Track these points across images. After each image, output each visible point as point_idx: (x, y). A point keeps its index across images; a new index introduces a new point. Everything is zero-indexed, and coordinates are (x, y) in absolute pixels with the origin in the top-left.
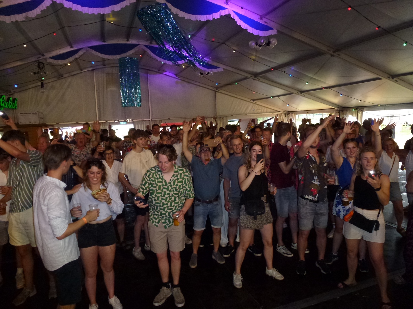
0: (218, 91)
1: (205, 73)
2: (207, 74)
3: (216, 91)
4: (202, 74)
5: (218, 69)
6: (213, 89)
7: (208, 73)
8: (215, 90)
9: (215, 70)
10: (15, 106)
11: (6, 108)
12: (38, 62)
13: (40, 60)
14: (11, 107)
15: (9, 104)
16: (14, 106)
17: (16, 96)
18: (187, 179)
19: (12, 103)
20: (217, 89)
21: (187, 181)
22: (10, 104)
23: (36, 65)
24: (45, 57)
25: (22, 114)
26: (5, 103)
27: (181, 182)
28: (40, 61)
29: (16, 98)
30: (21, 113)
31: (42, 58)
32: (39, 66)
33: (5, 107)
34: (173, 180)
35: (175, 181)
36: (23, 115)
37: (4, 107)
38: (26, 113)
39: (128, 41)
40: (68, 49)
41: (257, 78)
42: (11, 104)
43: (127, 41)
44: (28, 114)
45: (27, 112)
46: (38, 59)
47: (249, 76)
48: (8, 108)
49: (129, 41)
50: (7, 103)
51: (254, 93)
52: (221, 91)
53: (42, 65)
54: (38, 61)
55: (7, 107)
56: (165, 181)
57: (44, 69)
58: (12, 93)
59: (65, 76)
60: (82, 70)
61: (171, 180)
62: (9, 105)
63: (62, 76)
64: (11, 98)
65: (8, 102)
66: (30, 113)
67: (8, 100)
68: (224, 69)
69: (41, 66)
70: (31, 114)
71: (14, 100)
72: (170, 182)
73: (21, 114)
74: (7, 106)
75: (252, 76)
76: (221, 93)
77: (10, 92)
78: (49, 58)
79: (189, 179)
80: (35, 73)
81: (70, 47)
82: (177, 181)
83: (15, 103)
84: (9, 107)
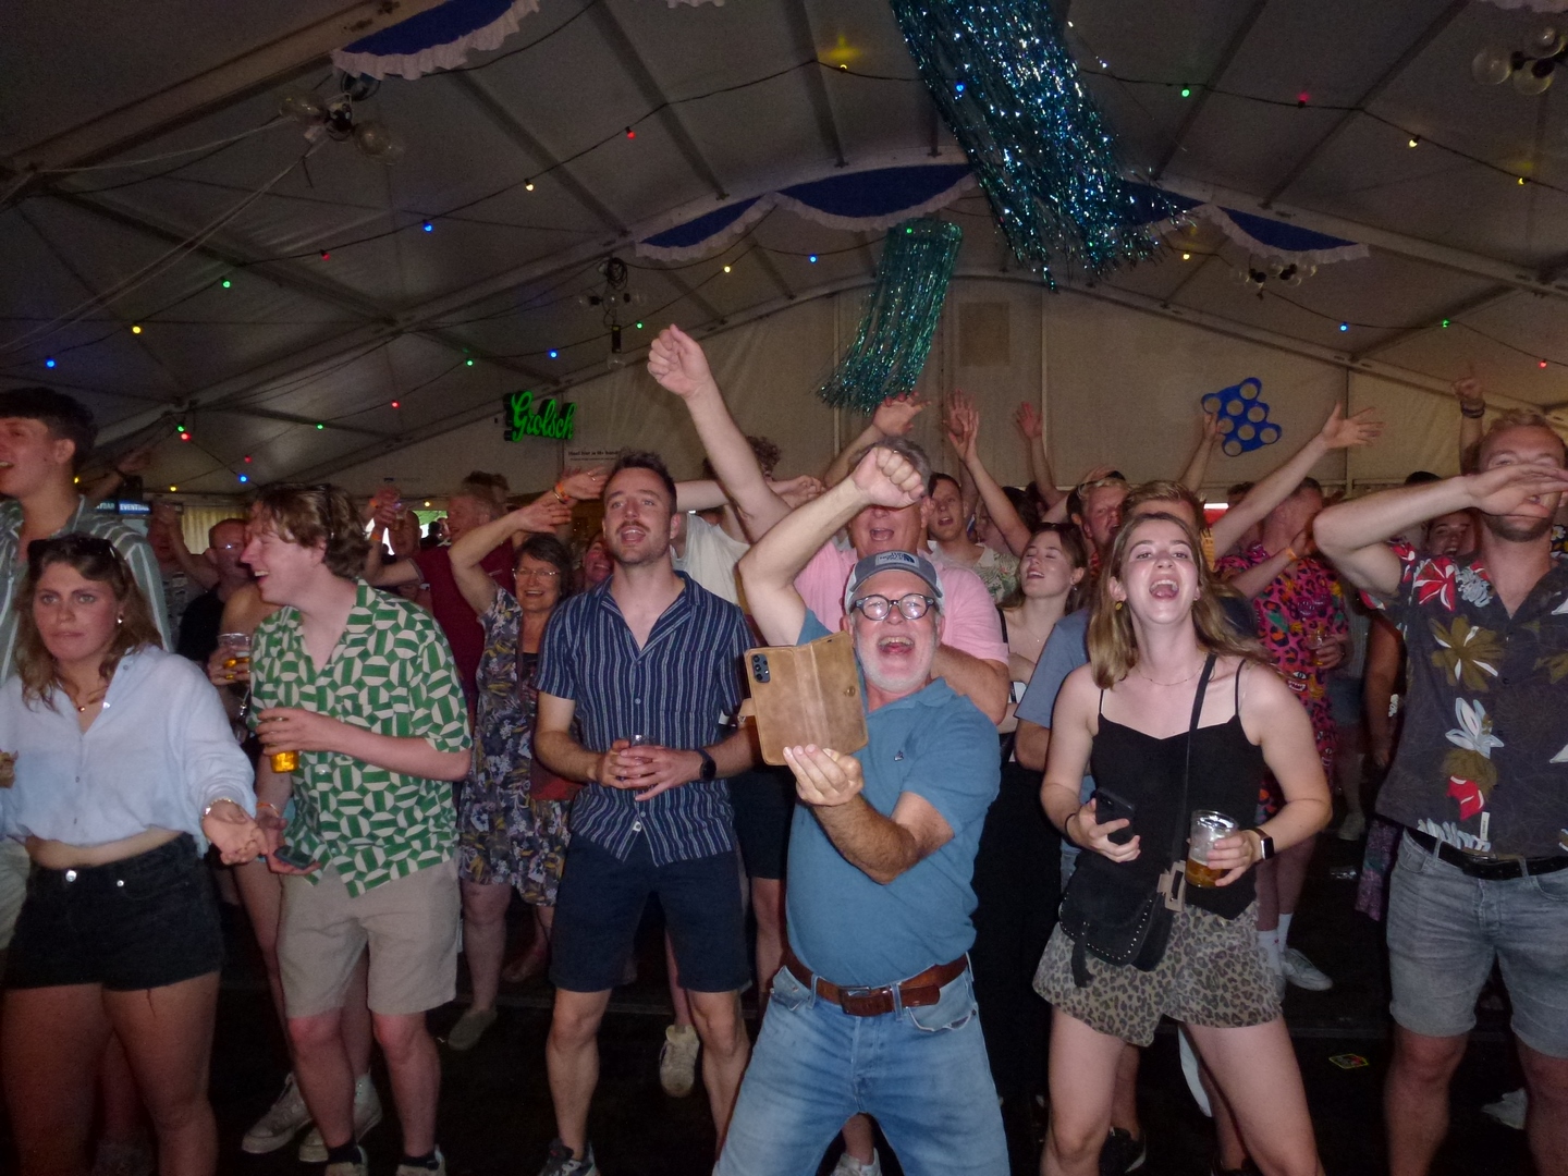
0: (1357, 365)
1: (1274, 271)
2: (1285, 275)
3: (1349, 368)
4: (1258, 277)
5: (1338, 249)
6: (1336, 360)
7: (1292, 270)
8: (1346, 362)
9: (1324, 257)
10: (565, 430)
11: (532, 433)
12: (607, 259)
13: (613, 251)
14: (552, 431)
15: (546, 421)
16: (561, 429)
17: (572, 396)
18: (413, 660)
19: (557, 420)
20: (1354, 359)
21: (410, 670)
22: (549, 423)
23: (601, 269)
24: (629, 239)
25: (575, 454)
26: (531, 417)
27: (383, 671)
28: (615, 255)
29: (569, 404)
30: (571, 454)
31: (620, 242)
32: (609, 274)
33: (529, 430)
34: (341, 657)
35: (349, 663)
36: (577, 457)
37: (525, 432)
38: (588, 454)
39: (934, 153)
40: (708, 205)
41: (1555, 283)
42: (553, 421)
43: (929, 155)
44: (594, 456)
45: (591, 450)
46: (609, 248)
47: (1507, 274)
48: (541, 434)
49: (940, 154)
50: (538, 417)
51: (1543, 365)
52: (1377, 368)
53: (620, 270)
54: (608, 254)
55: (536, 432)
56: (308, 660)
57: (622, 285)
58: (563, 385)
59: (732, 321)
60: (792, 297)
61: (334, 659)
62: (543, 426)
63: (723, 322)
64: (553, 403)
65: (543, 416)
66: (600, 453)
67: (542, 411)
68: (1373, 248)
69: (616, 274)
70: (604, 456)
71: (564, 410)
72: (327, 667)
73: (573, 457)
74: (538, 427)
75: (1523, 273)
76: (1378, 376)
77: (556, 382)
78: (645, 241)
79: (421, 663)
80: (594, 301)
81: (714, 196)
82: (358, 666)
83: (568, 418)
84: (545, 433)
